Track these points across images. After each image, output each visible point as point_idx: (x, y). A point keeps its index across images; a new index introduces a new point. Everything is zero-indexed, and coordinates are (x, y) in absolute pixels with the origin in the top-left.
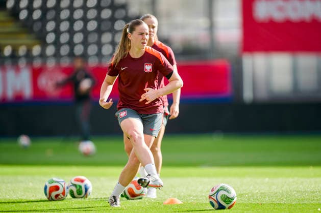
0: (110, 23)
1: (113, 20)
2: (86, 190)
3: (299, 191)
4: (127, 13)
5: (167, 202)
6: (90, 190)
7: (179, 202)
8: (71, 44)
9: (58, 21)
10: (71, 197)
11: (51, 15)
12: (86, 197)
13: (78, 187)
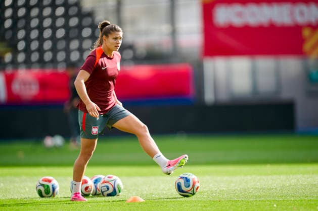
0: (76, 31)
1: (80, 27)
2: (54, 189)
3: (257, 188)
4: (93, 21)
5: (130, 200)
6: (57, 190)
7: (142, 200)
8: (41, 50)
9: (28, 29)
10: (40, 197)
11: (21, 24)
12: (54, 196)
13: (46, 187)
